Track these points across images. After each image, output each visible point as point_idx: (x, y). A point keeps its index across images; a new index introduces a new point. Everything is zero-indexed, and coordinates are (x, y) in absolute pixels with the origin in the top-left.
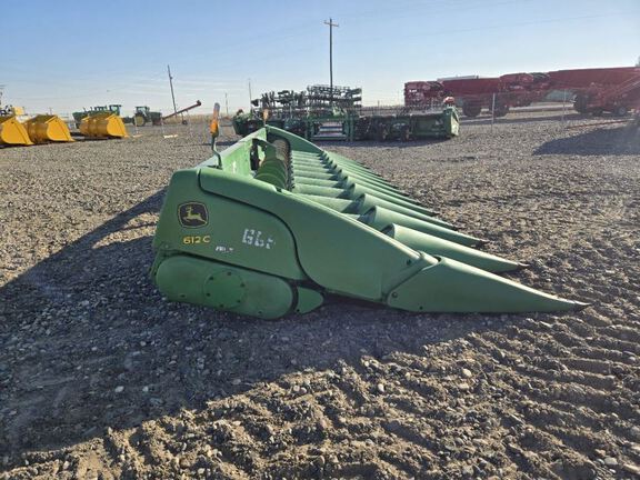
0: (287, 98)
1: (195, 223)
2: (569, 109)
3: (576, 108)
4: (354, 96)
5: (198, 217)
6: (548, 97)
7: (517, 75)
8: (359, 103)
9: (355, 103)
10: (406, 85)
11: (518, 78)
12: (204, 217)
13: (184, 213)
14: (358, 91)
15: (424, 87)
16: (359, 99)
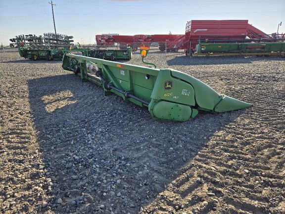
0: (31, 38)
1: (169, 88)
2: (156, 49)
3: (160, 48)
4: (70, 39)
5: (170, 86)
6: (152, 44)
7: (141, 35)
8: (73, 43)
9: (71, 43)
10: (96, 36)
11: (141, 37)
12: (171, 86)
13: (166, 85)
14: (71, 37)
15: (105, 38)
16: (73, 41)
